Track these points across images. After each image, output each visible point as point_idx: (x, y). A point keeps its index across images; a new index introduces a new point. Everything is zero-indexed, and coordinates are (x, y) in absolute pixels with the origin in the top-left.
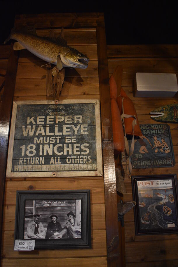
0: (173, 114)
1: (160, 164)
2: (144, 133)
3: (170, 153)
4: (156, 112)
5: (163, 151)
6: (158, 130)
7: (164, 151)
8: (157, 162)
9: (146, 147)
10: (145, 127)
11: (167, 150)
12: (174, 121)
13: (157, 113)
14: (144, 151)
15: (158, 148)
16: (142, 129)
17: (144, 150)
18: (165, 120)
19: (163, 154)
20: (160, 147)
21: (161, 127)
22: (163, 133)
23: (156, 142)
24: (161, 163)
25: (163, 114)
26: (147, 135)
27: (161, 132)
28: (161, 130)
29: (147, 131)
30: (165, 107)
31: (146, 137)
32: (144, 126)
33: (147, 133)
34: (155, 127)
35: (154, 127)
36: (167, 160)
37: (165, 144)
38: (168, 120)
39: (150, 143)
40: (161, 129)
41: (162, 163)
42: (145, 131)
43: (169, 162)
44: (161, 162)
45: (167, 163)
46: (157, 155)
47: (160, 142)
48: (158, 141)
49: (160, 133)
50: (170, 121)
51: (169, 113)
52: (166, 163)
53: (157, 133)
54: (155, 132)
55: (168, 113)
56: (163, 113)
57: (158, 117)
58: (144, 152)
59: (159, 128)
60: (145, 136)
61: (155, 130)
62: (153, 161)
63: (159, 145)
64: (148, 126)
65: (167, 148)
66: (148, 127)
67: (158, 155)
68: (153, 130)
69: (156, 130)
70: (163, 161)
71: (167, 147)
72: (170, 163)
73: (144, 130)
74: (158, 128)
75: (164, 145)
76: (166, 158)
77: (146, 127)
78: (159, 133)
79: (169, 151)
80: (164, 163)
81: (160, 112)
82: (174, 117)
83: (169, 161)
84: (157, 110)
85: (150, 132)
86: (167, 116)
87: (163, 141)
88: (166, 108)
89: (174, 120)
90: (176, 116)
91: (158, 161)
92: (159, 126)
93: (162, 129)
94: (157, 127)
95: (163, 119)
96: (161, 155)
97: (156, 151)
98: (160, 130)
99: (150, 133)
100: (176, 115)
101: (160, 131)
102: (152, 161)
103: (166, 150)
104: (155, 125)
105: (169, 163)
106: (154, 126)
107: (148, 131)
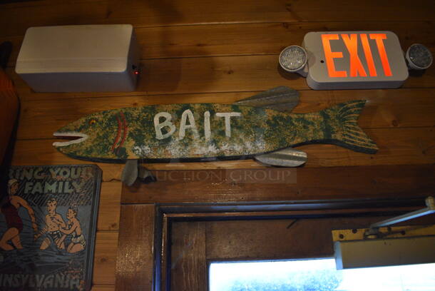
0: (112, 138)
1: (46, 287)
2: (26, 192)
3: (82, 252)
4: (68, 130)
5: (63, 246)
6: (67, 183)
7: (66, 246)
8: (40, 278)
9: (20, 232)
10: (34, 173)
11: (74, 244)
12: (111, 155)
13: (69, 134)
14: (12, 245)
15: (52, 235)
16: (25, 178)
17: (14, 241)
18: (84, 155)
19: (61, 257)
20: (58, 234)
21: (76, 174)
22: (78, 191)
23: (52, 218)
24: (48, 285)
25: (85, 137)
26: (33, 196)
27: (73, 188)
28: (74, 184)
29: (34, 184)
30: (97, 117)
31: (29, 204)
32: (32, 171)
33: (33, 192)
34: (61, 173)
35: (58, 174)
36: (68, 276)
37: (76, 224)
38: (94, 155)
39: (33, 219)
40: (75, 180)
41: (51, 282)
42: (32, 184)
43: (72, 283)
44: (49, 280)
45: (67, 286)
46: (42, 258)
47: (61, 220)
48: (58, 217)
49: (71, 190)
50: (99, 156)
51: (101, 135)
52: (65, 284)
53: (60, 191)
54: (57, 188)
55: (98, 134)
56: (86, 133)
57: (68, 146)
58: (11, 248)
59: (70, 177)
60: (27, 200)
61: (58, 183)
62: (27, 276)
63: (56, 229)
64: (42, 172)
65: (77, 236)
66: (43, 174)
67: (47, 259)
68: (51, 184)
69: (61, 184)
70: (54, 279)
71: (78, 234)
72: (74, 285)
73: (30, 181)
74: (67, 176)
75: (69, 229)
76: (66, 270)
77: (36, 173)
78: (67, 190)
79: (80, 247)
80: (59, 284)
81: (79, 130)
82: (113, 145)
83: (74, 278)
84: (71, 126)
85: (43, 189)
86: (93, 143)
87: (72, 215)
88: (97, 120)
89: (110, 153)
90: (121, 143)
91: (43, 276)
92: (73, 170)
93: (79, 180)
94: (65, 173)
95: (79, 151)
96: (54, 259)
97: (44, 246)
98: (70, 183)
99: (41, 191)
100: (120, 139)
101: (71, 186)
102: (25, 276)
103: (72, 244)
104: (62, 168)
105: (71, 285)
106: (57, 172)
107: (38, 184)
